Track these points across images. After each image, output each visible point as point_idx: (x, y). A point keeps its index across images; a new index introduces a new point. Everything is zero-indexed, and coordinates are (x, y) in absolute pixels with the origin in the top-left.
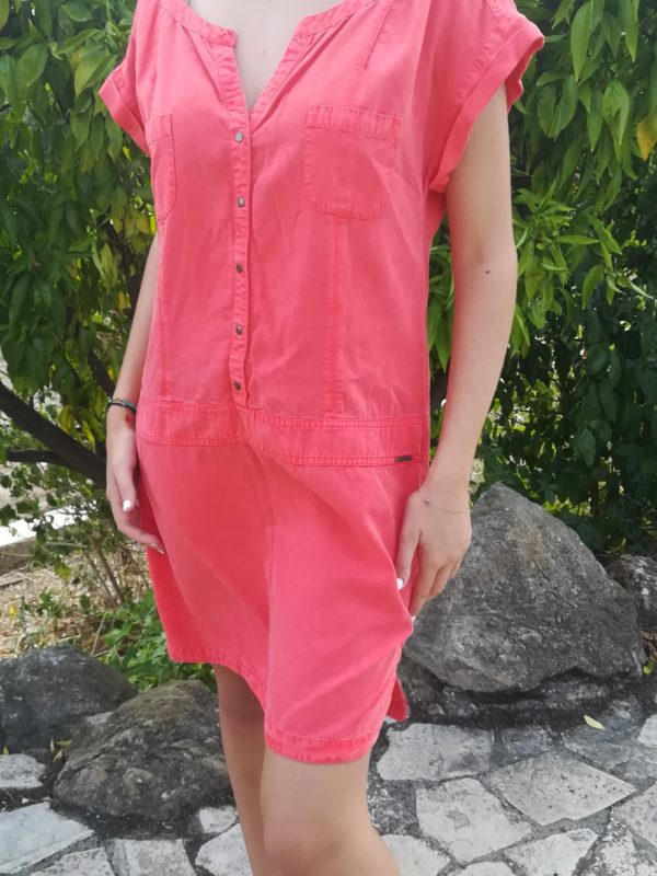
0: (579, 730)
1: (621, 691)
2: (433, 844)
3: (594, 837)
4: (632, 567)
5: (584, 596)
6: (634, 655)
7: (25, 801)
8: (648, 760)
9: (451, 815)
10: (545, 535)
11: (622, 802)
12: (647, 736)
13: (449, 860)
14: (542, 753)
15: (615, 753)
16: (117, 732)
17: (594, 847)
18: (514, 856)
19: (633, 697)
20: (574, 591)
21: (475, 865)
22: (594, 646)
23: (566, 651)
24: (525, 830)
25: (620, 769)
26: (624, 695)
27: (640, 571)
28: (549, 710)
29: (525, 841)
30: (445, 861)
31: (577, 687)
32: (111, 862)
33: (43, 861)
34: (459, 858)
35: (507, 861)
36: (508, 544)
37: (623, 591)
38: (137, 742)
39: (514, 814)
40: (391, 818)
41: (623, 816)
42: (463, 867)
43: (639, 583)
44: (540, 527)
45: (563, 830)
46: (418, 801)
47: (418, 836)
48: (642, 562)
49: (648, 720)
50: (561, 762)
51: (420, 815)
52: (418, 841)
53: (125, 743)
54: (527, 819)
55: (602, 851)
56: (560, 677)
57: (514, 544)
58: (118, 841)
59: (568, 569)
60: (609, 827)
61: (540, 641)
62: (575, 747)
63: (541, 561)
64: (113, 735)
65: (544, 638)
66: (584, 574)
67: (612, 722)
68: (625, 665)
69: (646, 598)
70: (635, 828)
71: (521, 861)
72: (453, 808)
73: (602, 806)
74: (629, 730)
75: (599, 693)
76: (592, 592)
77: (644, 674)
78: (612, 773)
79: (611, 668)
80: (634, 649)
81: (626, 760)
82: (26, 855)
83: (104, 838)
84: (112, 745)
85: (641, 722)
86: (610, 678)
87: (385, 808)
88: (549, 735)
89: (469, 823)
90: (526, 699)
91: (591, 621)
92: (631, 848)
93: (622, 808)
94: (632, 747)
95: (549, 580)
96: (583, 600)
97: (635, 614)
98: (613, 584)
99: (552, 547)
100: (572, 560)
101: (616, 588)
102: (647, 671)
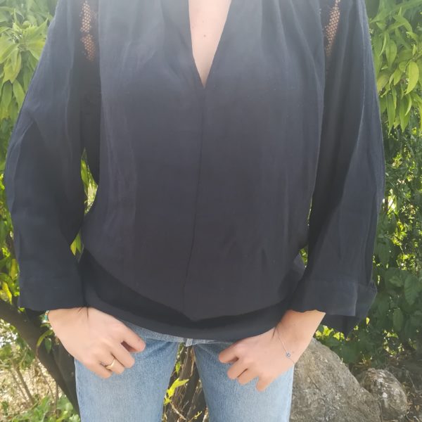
4: (376, 378)
5: (344, 400)
10: (316, 358)
20: (337, 398)
27: (381, 380)
37: (370, 395)
43: (380, 389)
44: (313, 353)
48: (382, 373)
59: (333, 381)
63: (314, 377)
66: (344, 385)
69: (386, 400)
76: (349, 398)
91: (349, 418)
95: (320, 390)
96: (343, 403)
97: (378, 412)
98: (363, 390)
99: (322, 366)
100: (335, 375)
101: (365, 393)
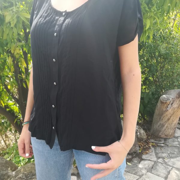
1: (134, 156)
6: (137, 148)
8: (141, 171)
12: (141, 166)
15: (134, 170)
16: (17, 176)
19: (137, 157)
25: (136, 173)
26: (135, 157)
27: (137, 129)
38: (23, 177)
43: (137, 132)
49: (141, 162)
53: (20, 178)
64: (16, 176)
67: (133, 163)
68: (135, 150)
69: (139, 135)
74: (137, 165)
75: (130, 157)
78: (134, 174)
79: (132, 151)
80: (137, 146)
81: (137, 171)
84: (17, 179)
85: (139, 163)
86: (132, 153)
94: (138, 168)
97: (136, 139)
102: (140, 151)
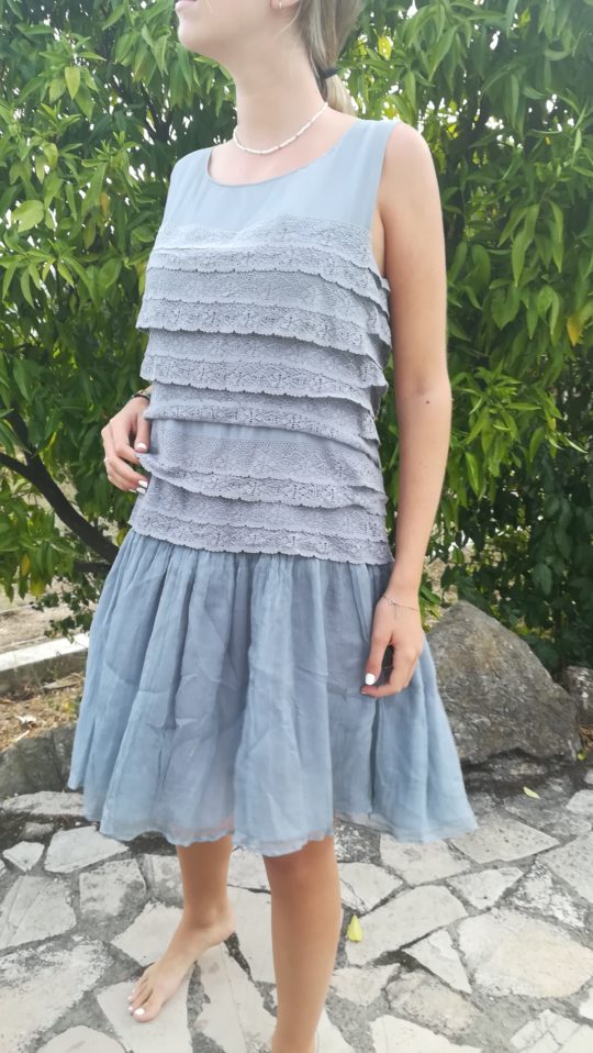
0: (518, 798)
1: (557, 771)
2: (391, 871)
3: (521, 873)
4: (575, 675)
5: (531, 693)
6: (570, 743)
7: (78, 824)
8: (572, 822)
9: (407, 852)
10: (499, 642)
11: (547, 851)
12: (574, 806)
13: (401, 882)
14: (486, 813)
15: (546, 816)
17: (519, 881)
18: (454, 883)
19: (566, 777)
20: (522, 689)
21: (424, 888)
22: (535, 732)
23: (510, 734)
24: (466, 865)
25: (548, 828)
26: (560, 774)
27: (581, 678)
28: (494, 781)
29: (464, 873)
30: (398, 883)
31: (520, 764)
32: (140, 869)
33: (90, 865)
34: (410, 881)
35: (448, 886)
36: (467, 648)
37: (565, 694)
39: (458, 854)
40: (359, 851)
41: (546, 861)
42: (412, 888)
43: (580, 688)
44: (495, 636)
45: (496, 868)
46: (382, 840)
47: (379, 864)
48: (585, 672)
49: (577, 794)
50: (501, 820)
51: (382, 850)
52: (378, 869)
54: (468, 858)
55: (526, 884)
56: (504, 755)
57: (472, 648)
58: (147, 856)
59: (517, 671)
60: (533, 867)
61: (489, 724)
62: (513, 810)
63: (494, 663)
65: (493, 723)
66: (531, 676)
67: (547, 793)
68: (561, 749)
69: (585, 701)
70: (555, 870)
71: (459, 887)
72: (409, 847)
73: (529, 853)
74: (560, 800)
75: (538, 771)
76: (537, 692)
77: (578, 760)
78: (542, 830)
79: (548, 751)
80: (570, 738)
81: (554, 821)
82: (77, 861)
83: (137, 853)
85: (571, 795)
86: (548, 760)
87: (355, 844)
88: (493, 800)
89: (420, 858)
90: (476, 771)
91: (533, 712)
92: (550, 883)
93: (546, 855)
94: (560, 812)
95: (500, 678)
96: (529, 697)
97: (574, 712)
98: (556, 686)
99: (504, 653)
100: (521, 663)
101: (560, 690)
102: (580, 757)
